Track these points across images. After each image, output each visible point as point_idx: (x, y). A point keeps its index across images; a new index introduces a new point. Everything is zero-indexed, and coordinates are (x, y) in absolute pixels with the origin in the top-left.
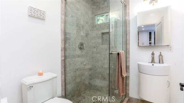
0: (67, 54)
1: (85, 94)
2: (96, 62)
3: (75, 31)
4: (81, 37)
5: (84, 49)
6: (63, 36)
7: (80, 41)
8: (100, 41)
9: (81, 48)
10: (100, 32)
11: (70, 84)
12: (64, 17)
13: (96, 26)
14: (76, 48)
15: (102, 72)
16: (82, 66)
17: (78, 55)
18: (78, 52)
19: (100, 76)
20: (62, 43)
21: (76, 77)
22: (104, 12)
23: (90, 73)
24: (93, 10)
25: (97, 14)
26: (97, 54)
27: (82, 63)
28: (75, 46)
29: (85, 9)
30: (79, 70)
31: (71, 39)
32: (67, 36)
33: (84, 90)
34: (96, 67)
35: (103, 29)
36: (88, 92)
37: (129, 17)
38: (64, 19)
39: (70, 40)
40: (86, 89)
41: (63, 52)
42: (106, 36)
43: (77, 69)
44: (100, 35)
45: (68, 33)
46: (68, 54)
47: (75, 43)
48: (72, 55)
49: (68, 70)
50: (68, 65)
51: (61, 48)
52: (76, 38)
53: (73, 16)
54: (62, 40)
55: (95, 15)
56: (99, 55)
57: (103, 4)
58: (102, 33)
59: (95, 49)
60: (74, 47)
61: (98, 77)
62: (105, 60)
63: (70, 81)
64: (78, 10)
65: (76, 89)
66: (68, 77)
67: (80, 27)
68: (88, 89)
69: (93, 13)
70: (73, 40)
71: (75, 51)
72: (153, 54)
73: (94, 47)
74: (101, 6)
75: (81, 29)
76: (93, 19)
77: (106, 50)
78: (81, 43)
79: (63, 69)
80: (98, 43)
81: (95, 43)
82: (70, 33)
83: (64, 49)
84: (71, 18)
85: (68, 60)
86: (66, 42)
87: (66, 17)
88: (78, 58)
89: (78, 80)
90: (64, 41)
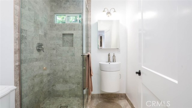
0: (23, 58)
1: (44, 104)
2: (56, 65)
3: (33, 29)
4: (39, 36)
5: (43, 52)
6: (18, 33)
7: (38, 41)
8: (61, 42)
9: (39, 50)
10: (61, 33)
11: (26, 96)
12: (18, 9)
13: (55, 25)
14: (34, 50)
15: (64, 76)
16: (41, 71)
17: (36, 59)
18: (36, 54)
19: (61, 80)
20: (15, 42)
21: (34, 86)
22: (65, 12)
23: (49, 78)
24: (52, 7)
25: (57, 13)
26: (57, 56)
27: (40, 68)
28: (33, 47)
29: (44, 4)
30: (37, 77)
31: (28, 38)
32: (23, 35)
33: (44, 101)
34: (56, 71)
35: (65, 30)
36: (48, 101)
37: (91, 23)
38: (18, 11)
39: (26, 39)
40: (45, 98)
41: (17, 55)
42: (67, 38)
43: (35, 76)
44: (60, 35)
45: (25, 30)
46: (25, 57)
47: (33, 43)
48: (30, 59)
49: (24, 78)
50: (24, 71)
51: (15, 49)
52: (33, 37)
53: (30, 9)
54: (16, 39)
55: (55, 14)
56: (59, 58)
57: (65, 4)
58: (63, 34)
59: (55, 51)
60: (32, 49)
61: (59, 81)
62: (66, 62)
63: (27, 92)
64: (37, 4)
65: (34, 101)
66: (24, 87)
67: (38, 25)
68: (47, 98)
69: (52, 10)
70: (30, 40)
71: (33, 53)
72: (109, 55)
73: (54, 49)
74: (62, 5)
75: (40, 27)
76: (52, 17)
77: (68, 52)
78: (39, 44)
79: (17, 78)
80: (58, 44)
81: (54, 45)
82: (27, 31)
83: (19, 51)
84: (28, 11)
85: (24, 66)
86: (21, 42)
87: (22, 8)
88: (37, 62)
89: (37, 89)
90: (18, 40)
